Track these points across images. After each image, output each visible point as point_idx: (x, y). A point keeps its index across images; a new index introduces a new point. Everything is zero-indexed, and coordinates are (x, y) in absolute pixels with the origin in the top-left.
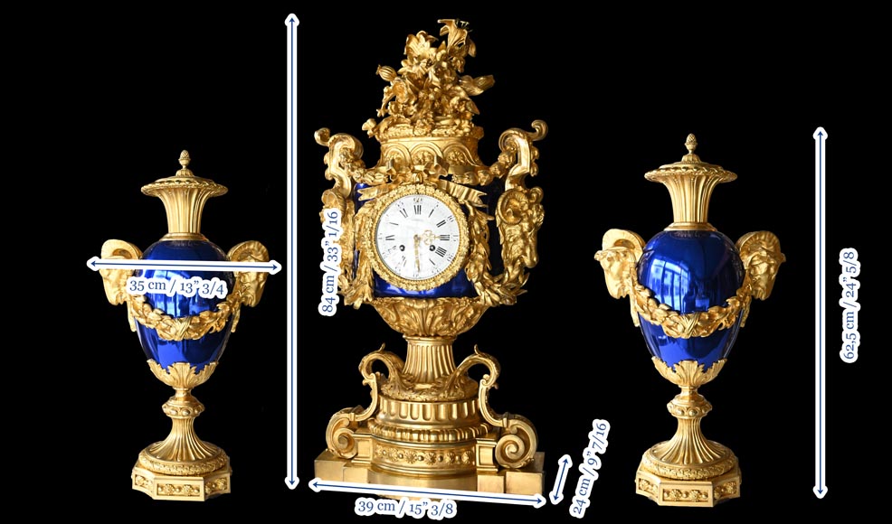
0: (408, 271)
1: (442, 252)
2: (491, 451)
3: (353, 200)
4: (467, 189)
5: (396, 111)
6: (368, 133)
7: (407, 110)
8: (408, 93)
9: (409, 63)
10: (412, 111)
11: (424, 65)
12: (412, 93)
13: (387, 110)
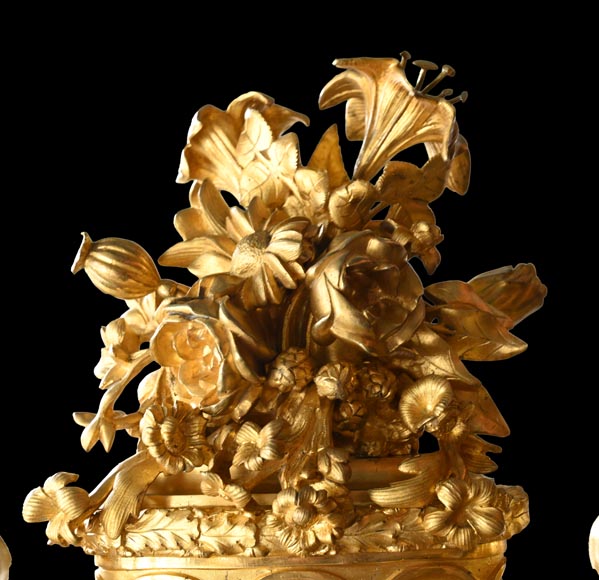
5: (177, 448)
6: (52, 533)
7: (231, 446)
8: (229, 372)
9: (208, 223)
10: (252, 451)
11: (292, 251)
12: (245, 373)
13: (124, 423)
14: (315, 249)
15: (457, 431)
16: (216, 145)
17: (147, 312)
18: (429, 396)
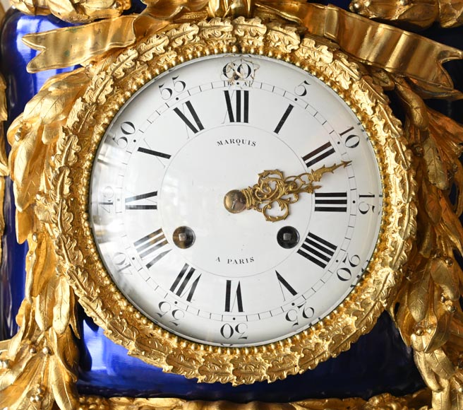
0: (203, 316)
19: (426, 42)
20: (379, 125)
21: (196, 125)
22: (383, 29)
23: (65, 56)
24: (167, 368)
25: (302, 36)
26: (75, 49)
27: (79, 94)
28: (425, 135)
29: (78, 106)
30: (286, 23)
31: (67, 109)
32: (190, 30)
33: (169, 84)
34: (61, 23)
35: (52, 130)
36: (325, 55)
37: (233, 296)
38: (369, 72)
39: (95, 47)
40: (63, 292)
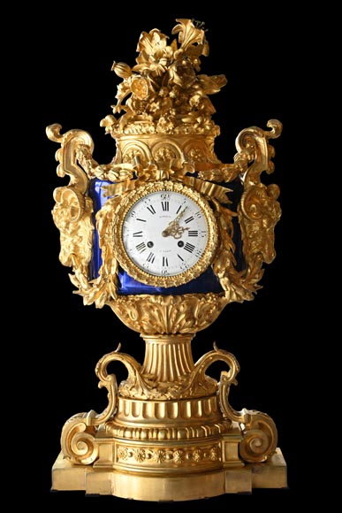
0: (156, 267)
1: (190, 248)
2: (237, 445)
3: (91, 198)
4: (213, 185)
5: (137, 108)
6: (106, 129)
7: (149, 107)
8: (149, 91)
9: (144, 60)
10: (154, 108)
11: (164, 63)
12: (153, 91)
13: (123, 107)
14: (169, 63)
15: (203, 107)
16: (146, 42)
17: (128, 82)
18: (196, 98)
19: (220, 187)
20: (206, 211)
21: (153, 212)
22: (207, 183)
23: (114, 193)
24: (146, 283)
25: (184, 186)
26: (117, 190)
27: (119, 203)
28: (220, 214)
29: (119, 207)
30: (179, 182)
31: (115, 209)
32: (151, 184)
33: (145, 200)
34: (111, 183)
35: (110, 214)
36: (190, 191)
37: (165, 262)
38: (203, 196)
39: (123, 190)
40: (114, 262)
